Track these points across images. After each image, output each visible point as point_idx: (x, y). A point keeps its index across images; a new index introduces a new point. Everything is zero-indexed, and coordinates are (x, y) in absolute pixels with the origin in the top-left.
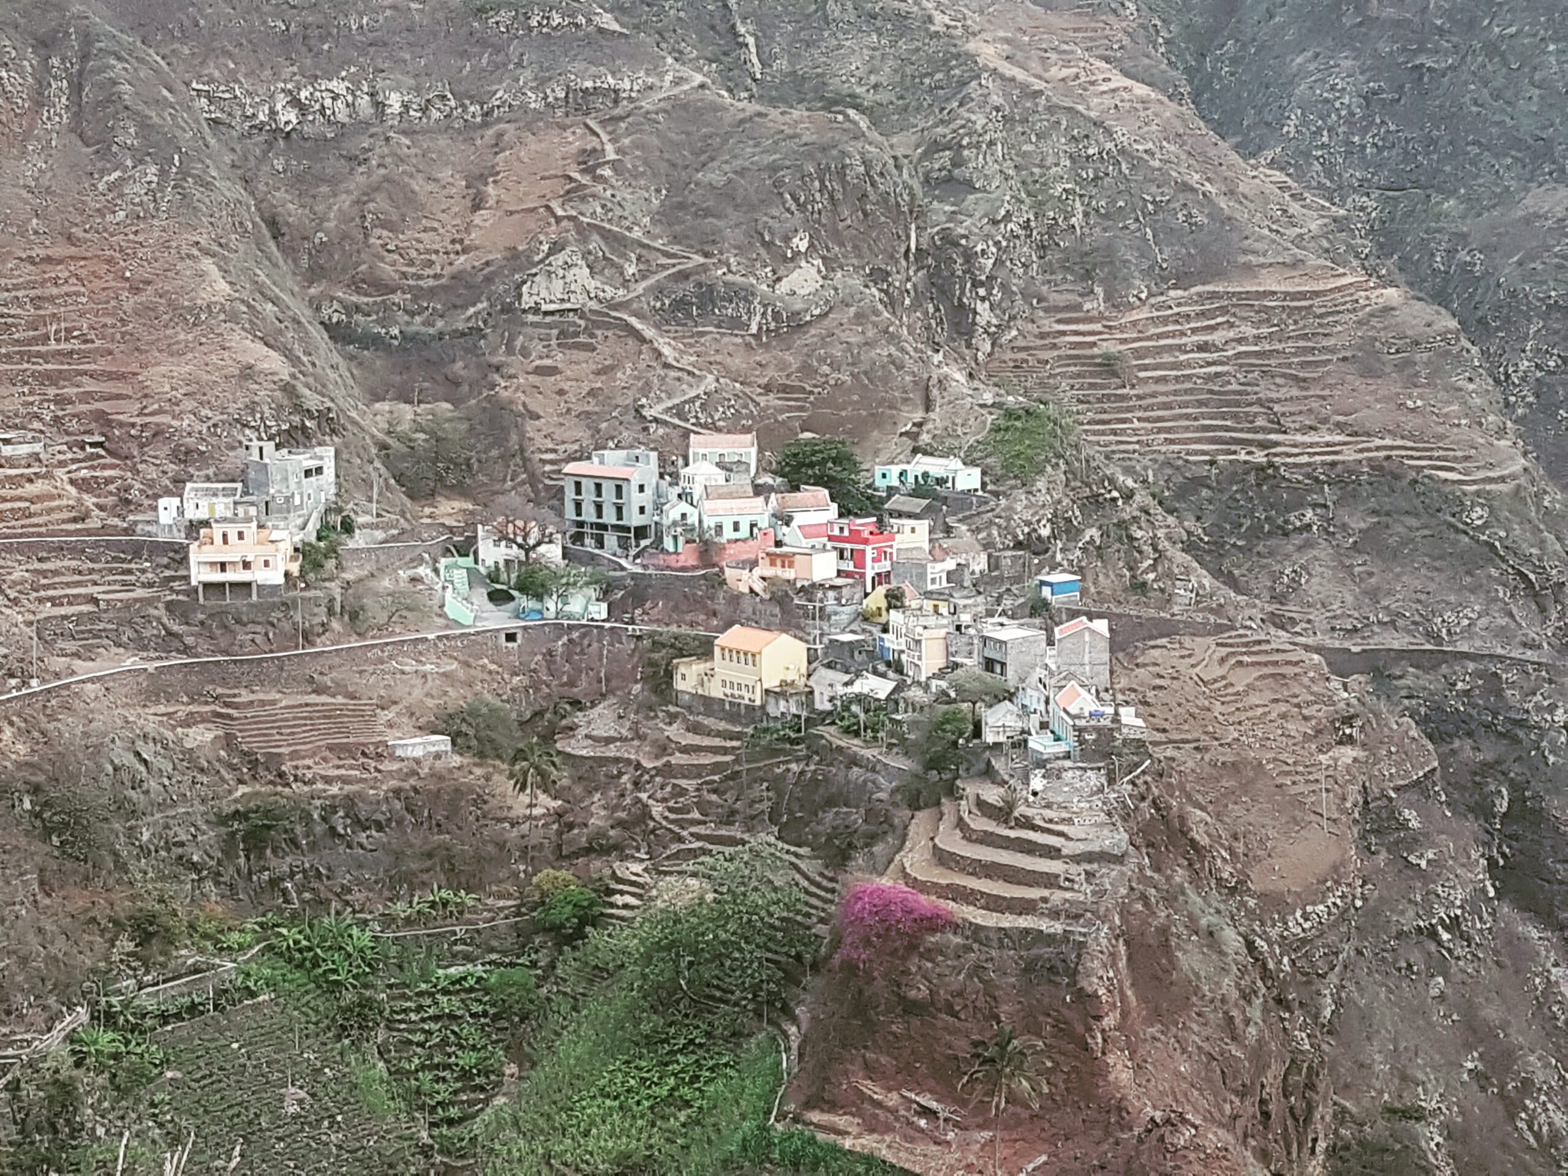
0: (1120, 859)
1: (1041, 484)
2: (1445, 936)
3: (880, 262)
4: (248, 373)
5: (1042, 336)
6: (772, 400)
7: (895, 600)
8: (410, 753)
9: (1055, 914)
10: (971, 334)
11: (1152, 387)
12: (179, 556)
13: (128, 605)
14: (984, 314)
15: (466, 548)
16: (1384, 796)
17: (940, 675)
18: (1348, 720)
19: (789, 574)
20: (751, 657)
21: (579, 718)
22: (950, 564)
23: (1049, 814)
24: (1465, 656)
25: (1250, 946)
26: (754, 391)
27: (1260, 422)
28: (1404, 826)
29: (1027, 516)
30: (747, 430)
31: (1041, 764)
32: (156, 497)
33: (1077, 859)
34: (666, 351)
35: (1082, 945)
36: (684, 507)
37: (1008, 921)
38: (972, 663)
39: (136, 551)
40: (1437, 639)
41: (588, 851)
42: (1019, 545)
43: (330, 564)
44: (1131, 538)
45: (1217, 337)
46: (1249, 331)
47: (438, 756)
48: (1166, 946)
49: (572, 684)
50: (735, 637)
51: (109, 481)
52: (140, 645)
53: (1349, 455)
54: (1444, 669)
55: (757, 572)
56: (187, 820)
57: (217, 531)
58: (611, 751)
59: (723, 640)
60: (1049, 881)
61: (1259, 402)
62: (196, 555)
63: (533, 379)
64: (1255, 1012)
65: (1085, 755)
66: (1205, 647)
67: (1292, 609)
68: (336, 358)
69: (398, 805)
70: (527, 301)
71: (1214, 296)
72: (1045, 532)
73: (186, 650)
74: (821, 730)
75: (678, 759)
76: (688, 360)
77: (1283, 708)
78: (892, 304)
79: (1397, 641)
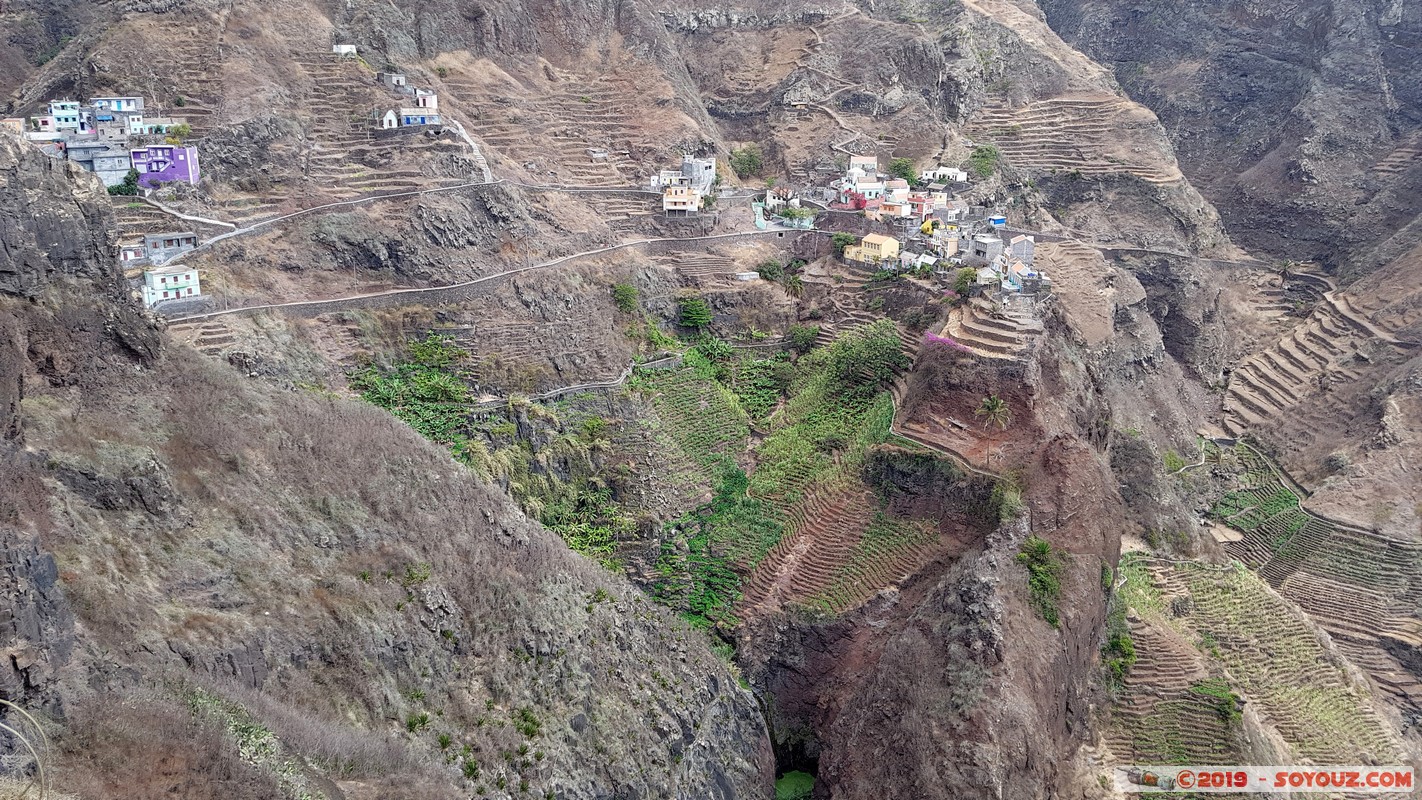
0: (1040, 333)
1: (992, 179)
2: (1145, 365)
3: (927, 87)
4: (683, 127)
5: (984, 118)
6: (881, 143)
7: (935, 225)
8: (747, 278)
9: (1014, 353)
10: (956, 117)
11: (1029, 140)
12: (659, 199)
13: (640, 216)
14: (962, 108)
15: (762, 198)
16: (1124, 308)
17: (955, 256)
18: (1111, 278)
19: (892, 213)
20: (877, 246)
21: (805, 268)
22: (957, 211)
23: (1011, 313)
24: (1155, 253)
25: (1088, 369)
26: (874, 140)
27: (1073, 155)
28: (1131, 320)
29: (986, 192)
30: (873, 155)
31: (1007, 293)
32: (649, 176)
33: (1021, 332)
34: (841, 122)
35: (1026, 366)
36: (849, 185)
37: (993, 355)
38: (969, 252)
39: (643, 196)
40: (1143, 245)
41: (810, 318)
42: (981, 204)
43: (714, 204)
44: (1026, 202)
45: (1057, 120)
46: (1071, 118)
47: (755, 279)
48: (1057, 367)
49: (803, 254)
50: (871, 238)
51: (632, 169)
52: (644, 232)
53: (1111, 170)
54: (1145, 258)
55: (879, 212)
56: (662, 300)
57: (673, 190)
58: (818, 281)
59: (865, 239)
60: (1012, 340)
61: (1073, 147)
62: (666, 199)
63: (788, 133)
64: (1090, 394)
65: (1025, 291)
66: (1055, 247)
67: (1084, 232)
68: (712, 123)
69: (740, 298)
70: (786, 101)
71: (1057, 103)
72: (992, 199)
73: (661, 235)
74: (905, 275)
75: (845, 285)
76: (849, 126)
77: (1085, 272)
78: (930, 104)
79: (1127, 246)
